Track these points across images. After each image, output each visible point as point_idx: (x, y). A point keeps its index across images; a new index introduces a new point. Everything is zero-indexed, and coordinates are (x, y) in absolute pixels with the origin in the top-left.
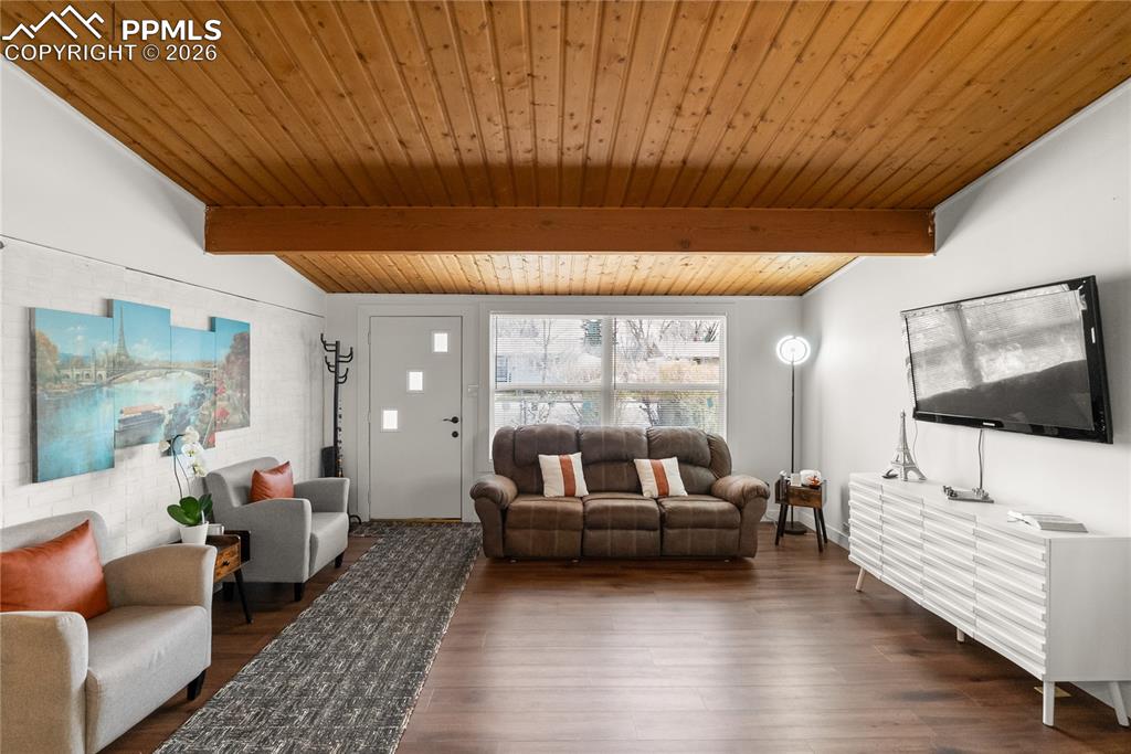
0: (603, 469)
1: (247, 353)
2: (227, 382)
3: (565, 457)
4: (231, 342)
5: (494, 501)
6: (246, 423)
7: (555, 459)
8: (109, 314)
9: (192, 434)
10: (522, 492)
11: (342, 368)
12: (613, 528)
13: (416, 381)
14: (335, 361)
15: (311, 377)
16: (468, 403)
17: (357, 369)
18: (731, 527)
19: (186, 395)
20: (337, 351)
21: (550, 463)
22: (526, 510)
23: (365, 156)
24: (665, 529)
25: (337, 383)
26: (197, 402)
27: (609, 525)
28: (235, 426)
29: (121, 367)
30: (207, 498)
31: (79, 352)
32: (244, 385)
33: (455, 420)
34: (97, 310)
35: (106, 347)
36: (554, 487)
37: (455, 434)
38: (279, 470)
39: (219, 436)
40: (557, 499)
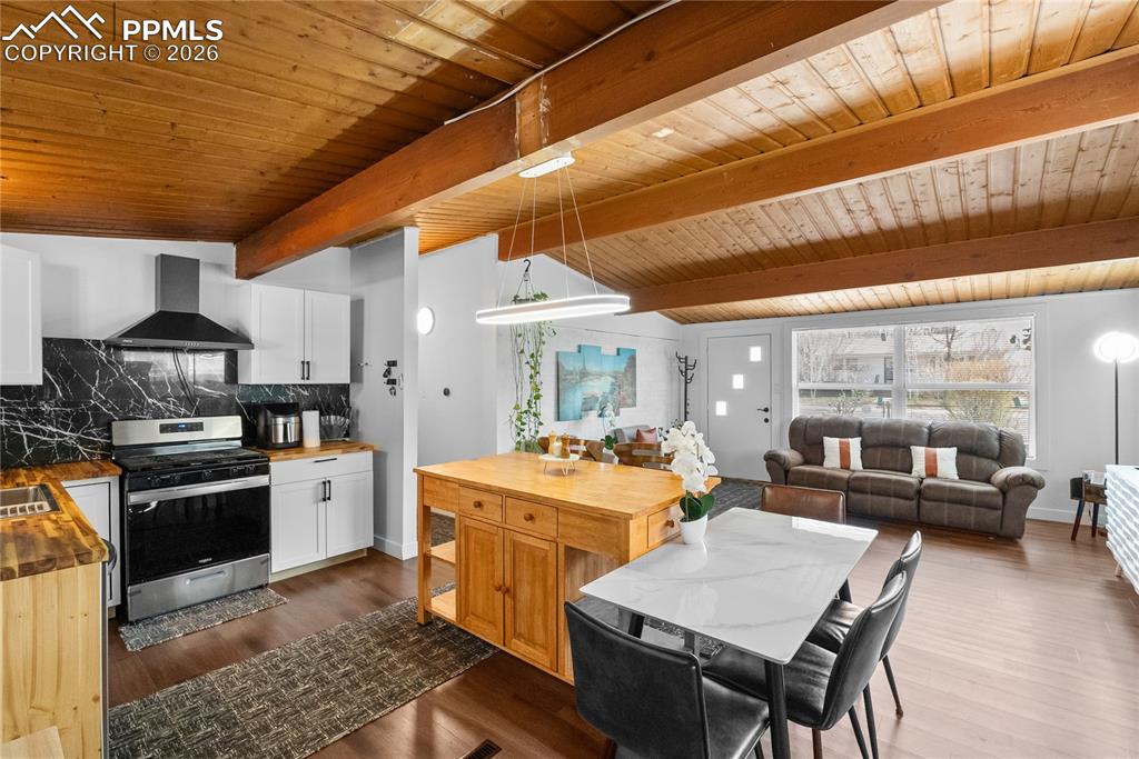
0: (879, 453)
1: (635, 366)
2: (625, 382)
3: (843, 440)
4: (626, 360)
5: (779, 463)
6: (634, 405)
7: (836, 441)
8: (580, 352)
9: (610, 406)
10: (806, 462)
11: (690, 373)
12: (872, 493)
13: (738, 382)
14: (685, 369)
15: (671, 380)
16: (776, 398)
17: (699, 374)
18: (994, 508)
19: (607, 388)
20: (686, 362)
21: (832, 444)
22: (803, 472)
23: (683, 262)
24: (922, 502)
25: (686, 383)
26: (612, 393)
27: (868, 490)
28: (629, 406)
29: (584, 374)
30: (616, 438)
31: (571, 369)
32: (633, 384)
33: (766, 410)
34: (575, 350)
35: (579, 366)
36: (832, 461)
37: (766, 420)
38: (651, 431)
39: (622, 410)
40: (833, 469)
